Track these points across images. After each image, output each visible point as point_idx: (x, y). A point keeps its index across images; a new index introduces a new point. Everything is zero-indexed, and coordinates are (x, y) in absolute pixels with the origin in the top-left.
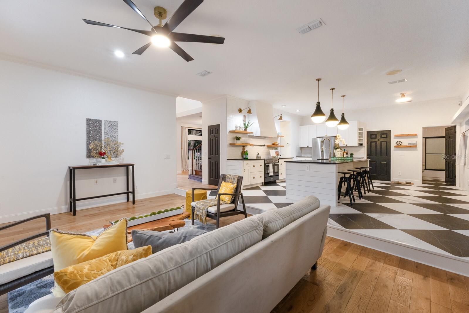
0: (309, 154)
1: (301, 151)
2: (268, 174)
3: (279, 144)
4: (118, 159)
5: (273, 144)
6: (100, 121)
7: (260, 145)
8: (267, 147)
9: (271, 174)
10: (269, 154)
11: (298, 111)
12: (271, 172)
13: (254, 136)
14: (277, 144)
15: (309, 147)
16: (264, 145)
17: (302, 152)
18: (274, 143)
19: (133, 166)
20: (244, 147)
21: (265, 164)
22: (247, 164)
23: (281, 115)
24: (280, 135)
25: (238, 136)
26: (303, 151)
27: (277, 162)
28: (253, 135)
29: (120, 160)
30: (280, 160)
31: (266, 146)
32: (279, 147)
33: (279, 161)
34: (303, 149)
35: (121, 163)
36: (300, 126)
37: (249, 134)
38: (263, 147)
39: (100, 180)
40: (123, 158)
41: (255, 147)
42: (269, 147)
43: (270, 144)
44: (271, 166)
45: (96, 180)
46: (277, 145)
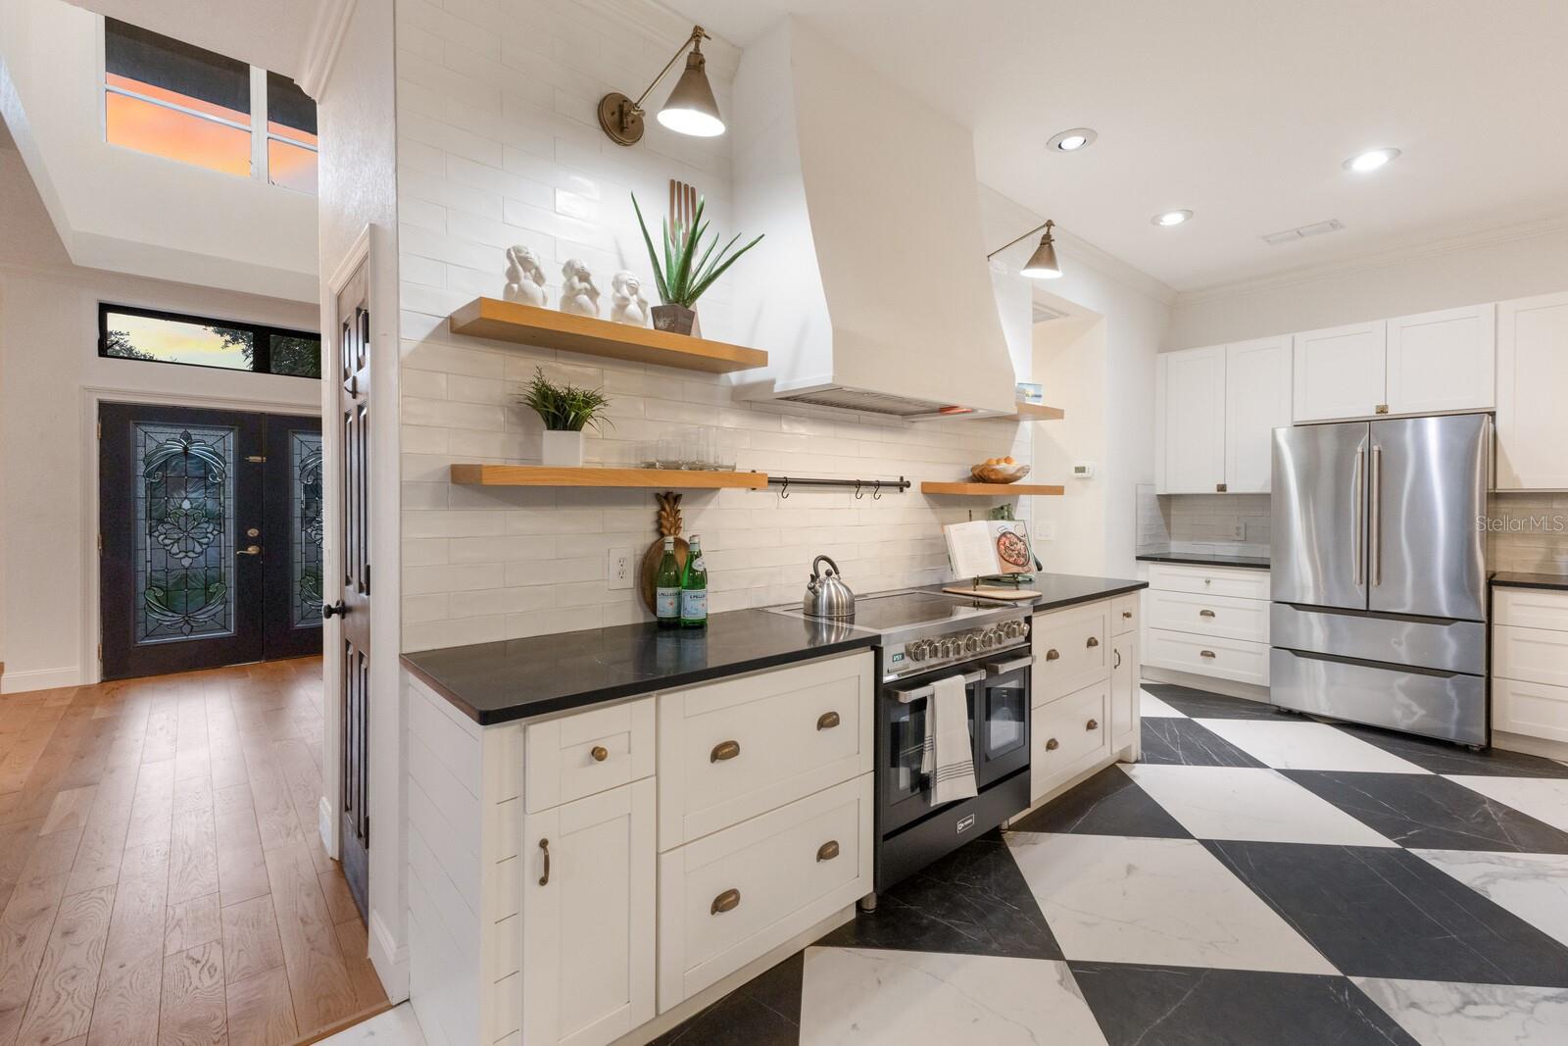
0: (1227, 538)
1: (1167, 516)
2: (923, 783)
3: (1025, 470)
5: (980, 477)
7: (858, 484)
8: (921, 500)
9: (955, 782)
10: (940, 554)
11: (1173, 219)
12: (954, 772)
13: (778, 388)
14: (1009, 469)
15: (1229, 490)
16: (902, 485)
17: (1168, 525)
18: (981, 462)
20: (668, 501)
21: (884, 695)
22: (598, 754)
23: (1049, 224)
24: (1030, 401)
25: (567, 375)
26: (1173, 521)
27: (1016, 641)
28: (772, 383)
30: (1040, 622)
31: (915, 487)
32: (1024, 499)
33: (1028, 638)
34: (1174, 503)
36: (1160, 351)
37: (734, 377)
38: (889, 498)
41: (798, 498)
42: (938, 496)
43: (949, 473)
44: (949, 699)
46: (1006, 481)
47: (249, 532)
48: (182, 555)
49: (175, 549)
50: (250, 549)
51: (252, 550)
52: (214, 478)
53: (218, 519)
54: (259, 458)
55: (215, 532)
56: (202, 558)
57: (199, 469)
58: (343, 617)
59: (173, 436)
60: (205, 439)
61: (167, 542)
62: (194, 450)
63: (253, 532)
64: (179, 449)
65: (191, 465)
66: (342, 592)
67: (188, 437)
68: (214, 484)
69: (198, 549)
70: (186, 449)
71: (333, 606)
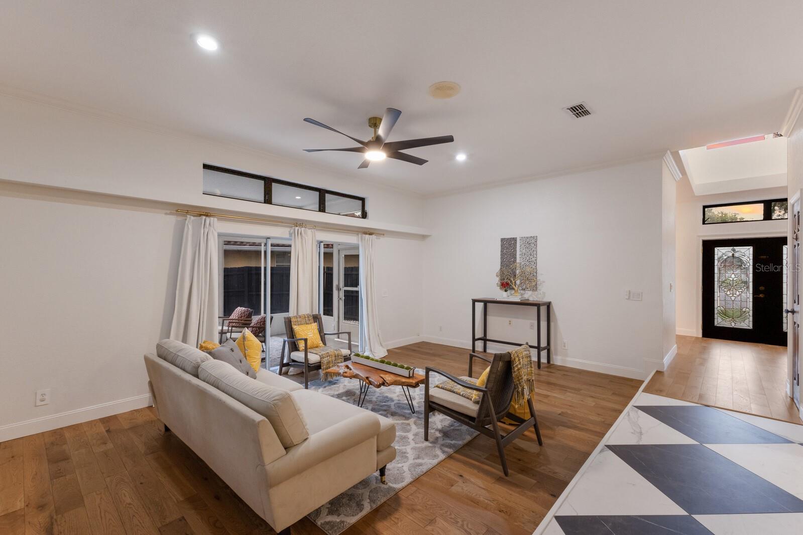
4: (536, 293)
6: (515, 239)
19: (548, 305)
29: (540, 296)
35: (540, 300)
39: (514, 321)
40: (543, 292)
45: (510, 319)
47: (760, 288)
48: (731, 295)
49: (728, 293)
50: (761, 295)
51: (761, 296)
52: (745, 265)
53: (746, 283)
54: (765, 257)
55: (745, 287)
56: (739, 297)
57: (738, 262)
58: (793, 314)
59: (728, 250)
60: (741, 250)
61: (725, 290)
62: (737, 255)
63: (762, 288)
64: (730, 254)
65: (735, 260)
66: (793, 306)
67: (734, 250)
68: (745, 268)
69: (738, 293)
70: (733, 254)
71: (789, 310)
